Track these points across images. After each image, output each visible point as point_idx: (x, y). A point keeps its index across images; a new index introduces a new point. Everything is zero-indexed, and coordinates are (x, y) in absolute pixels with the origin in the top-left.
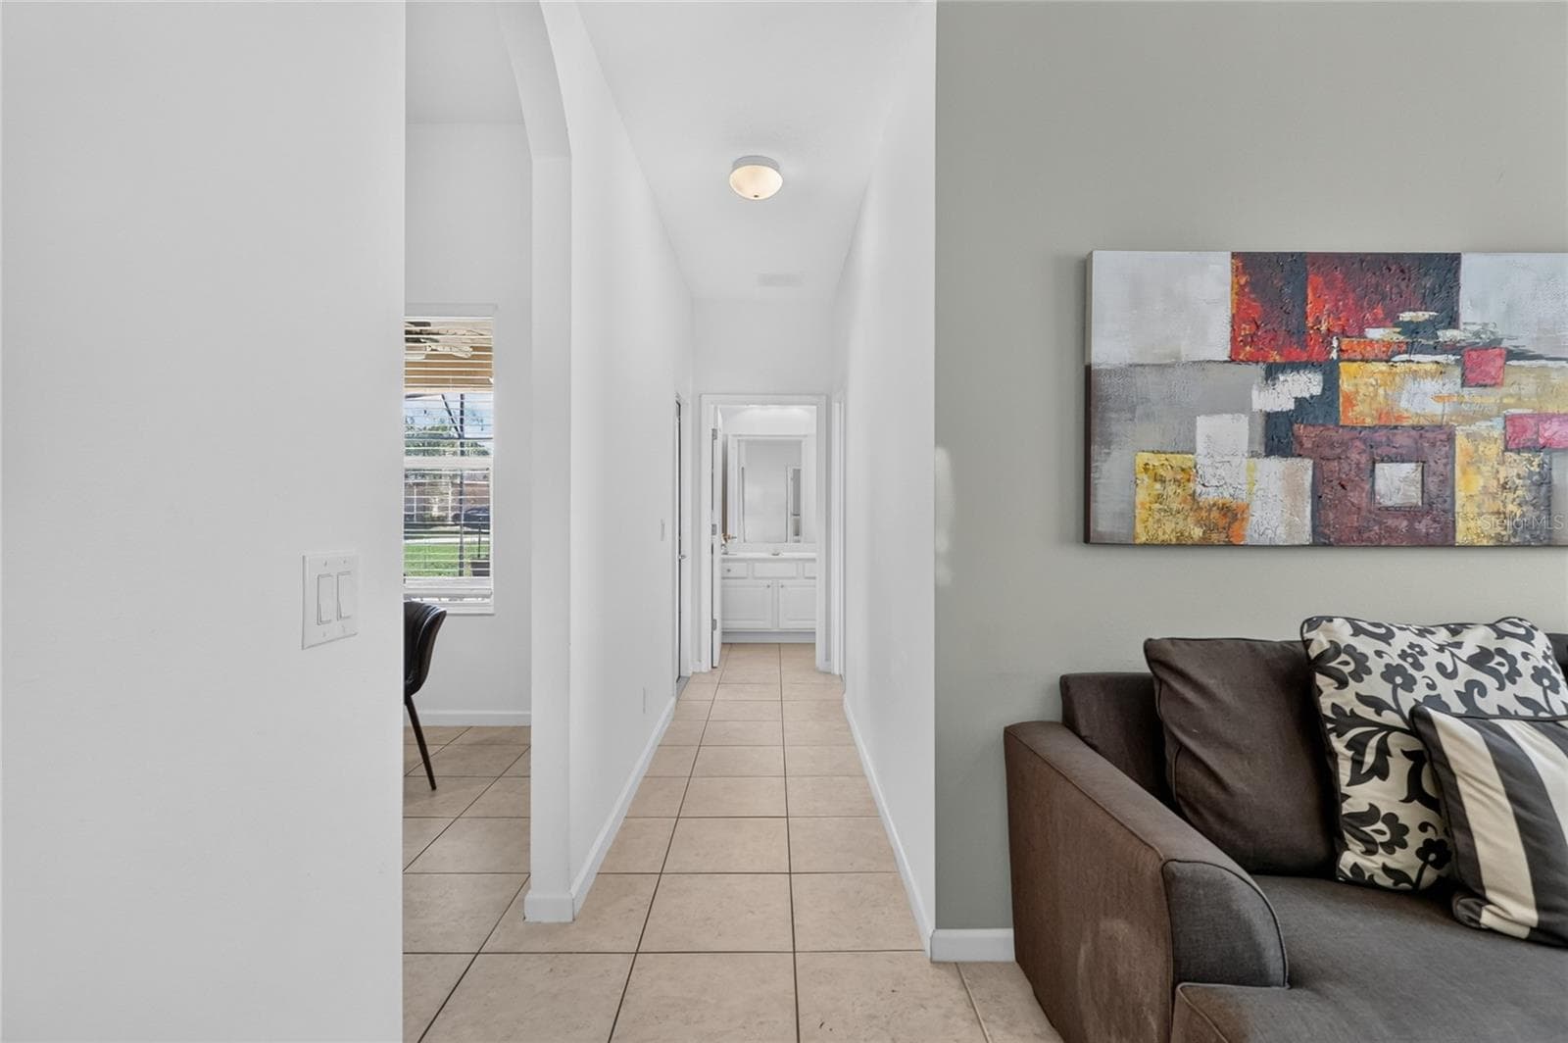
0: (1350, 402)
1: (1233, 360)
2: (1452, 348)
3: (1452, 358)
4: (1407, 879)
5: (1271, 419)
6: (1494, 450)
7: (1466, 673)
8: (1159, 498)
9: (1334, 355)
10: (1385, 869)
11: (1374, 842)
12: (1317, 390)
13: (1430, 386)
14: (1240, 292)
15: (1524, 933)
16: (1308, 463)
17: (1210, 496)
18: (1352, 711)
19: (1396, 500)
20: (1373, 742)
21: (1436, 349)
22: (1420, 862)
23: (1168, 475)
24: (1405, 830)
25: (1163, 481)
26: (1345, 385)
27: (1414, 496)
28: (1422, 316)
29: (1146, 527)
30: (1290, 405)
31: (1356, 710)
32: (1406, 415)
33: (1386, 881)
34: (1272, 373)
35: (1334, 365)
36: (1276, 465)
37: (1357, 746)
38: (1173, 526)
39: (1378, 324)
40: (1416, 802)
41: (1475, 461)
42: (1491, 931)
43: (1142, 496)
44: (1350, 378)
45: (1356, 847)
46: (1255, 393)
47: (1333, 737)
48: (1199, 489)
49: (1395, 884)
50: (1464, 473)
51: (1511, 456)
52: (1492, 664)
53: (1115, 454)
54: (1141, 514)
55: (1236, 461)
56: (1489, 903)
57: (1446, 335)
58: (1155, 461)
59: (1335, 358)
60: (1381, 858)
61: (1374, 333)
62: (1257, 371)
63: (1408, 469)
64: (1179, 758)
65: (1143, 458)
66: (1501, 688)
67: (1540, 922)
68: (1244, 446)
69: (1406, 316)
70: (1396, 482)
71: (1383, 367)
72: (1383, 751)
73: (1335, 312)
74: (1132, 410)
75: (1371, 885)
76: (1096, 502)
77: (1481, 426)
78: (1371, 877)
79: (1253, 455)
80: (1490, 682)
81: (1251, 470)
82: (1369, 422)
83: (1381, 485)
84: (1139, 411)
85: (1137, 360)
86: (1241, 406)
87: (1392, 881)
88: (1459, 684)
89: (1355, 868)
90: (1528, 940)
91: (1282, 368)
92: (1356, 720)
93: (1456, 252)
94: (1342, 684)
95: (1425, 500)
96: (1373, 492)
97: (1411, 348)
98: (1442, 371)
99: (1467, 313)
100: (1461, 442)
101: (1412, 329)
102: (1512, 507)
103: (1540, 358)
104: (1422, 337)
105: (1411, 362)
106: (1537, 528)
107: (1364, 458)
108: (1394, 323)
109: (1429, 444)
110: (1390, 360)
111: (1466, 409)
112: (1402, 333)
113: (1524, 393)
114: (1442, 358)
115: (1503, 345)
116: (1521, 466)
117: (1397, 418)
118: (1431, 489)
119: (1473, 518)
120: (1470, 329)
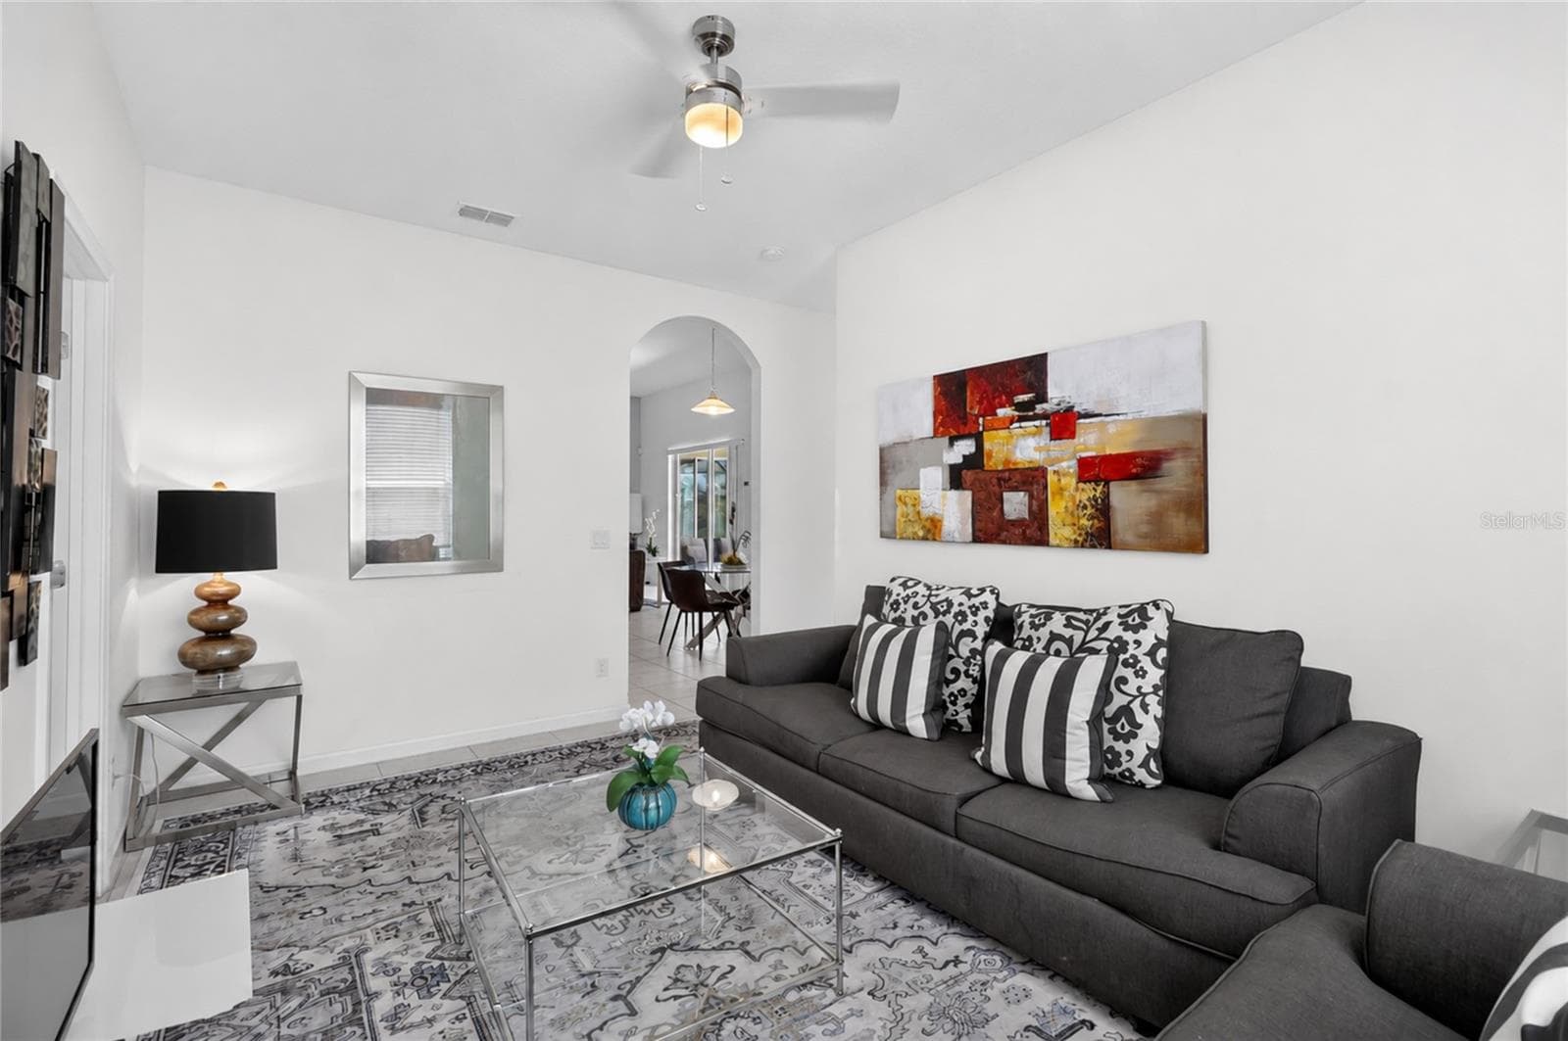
0: (990, 456)
1: (935, 436)
2: (1044, 416)
3: (1044, 422)
5: (952, 468)
6: (1070, 482)
8: (905, 513)
9: (981, 429)
12: (973, 450)
13: (1031, 442)
14: (937, 399)
16: (969, 493)
17: (926, 512)
19: (1013, 516)
21: (1036, 417)
23: (909, 501)
25: (907, 504)
26: (987, 446)
27: (1025, 513)
28: (1027, 397)
29: (900, 529)
30: (960, 460)
32: (1019, 461)
34: (952, 441)
35: (981, 433)
36: (954, 494)
38: (911, 529)
39: (1002, 406)
41: (1060, 489)
43: (898, 512)
44: (993, 442)
46: (945, 454)
48: (921, 509)
50: (1054, 496)
51: (1081, 485)
54: (898, 522)
55: (937, 492)
57: (1040, 408)
58: (903, 493)
61: (1001, 412)
62: (946, 441)
63: (1023, 496)
65: (899, 492)
68: (940, 487)
69: (1018, 398)
71: (1007, 432)
73: (981, 403)
76: (882, 516)
77: (1063, 465)
79: (944, 489)
81: (944, 497)
82: (1000, 468)
83: (1006, 507)
84: (896, 467)
85: (897, 441)
86: (938, 462)
91: (957, 438)
93: (1045, 353)
95: (1031, 516)
96: (1003, 510)
97: (1021, 419)
98: (1038, 430)
99: (1052, 394)
100: (1051, 478)
101: (1020, 407)
102: (1084, 522)
103: (1100, 415)
104: (1026, 412)
105: (1021, 427)
106: (1101, 536)
107: (996, 489)
108: (1012, 404)
109: (1032, 479)
110: (1008, 428)
111: (1053, 454)
112: (1016, 410)
113: (1089, 441)
114: (1037, 423)
115: (1076, 409)
116: (1089, 492)
117: (1014, 464)
118: (1035, 508)
119: (1059, 528)
120: (1055, 401)
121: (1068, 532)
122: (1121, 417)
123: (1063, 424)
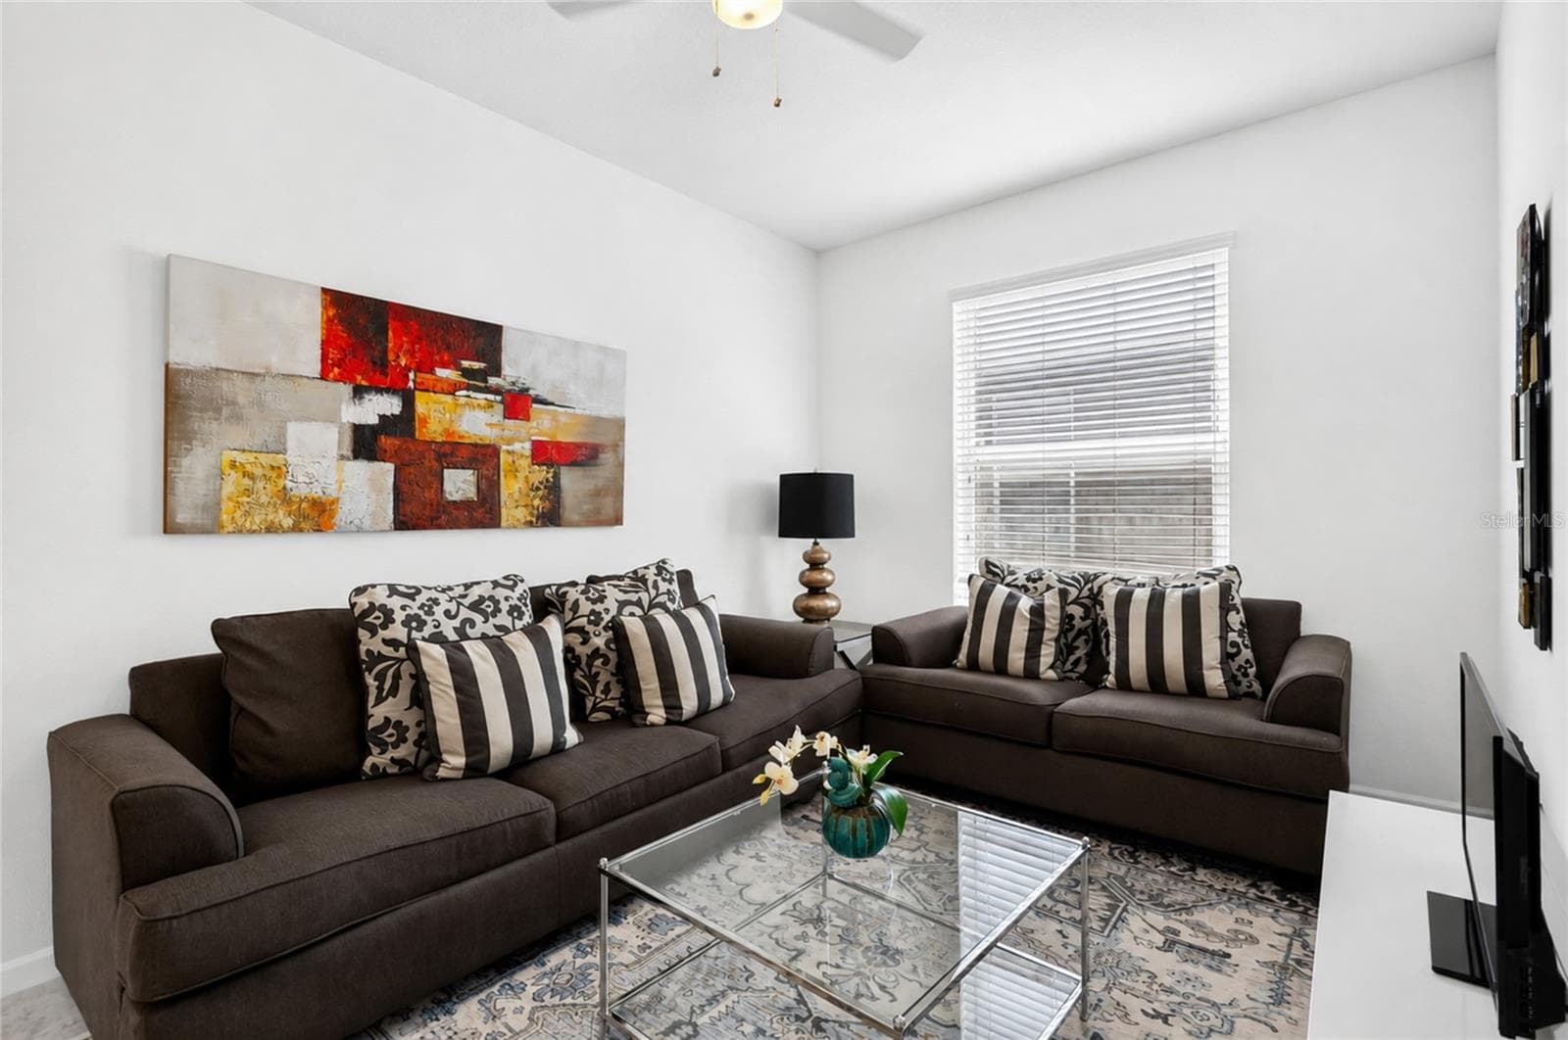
0: (424, 421)
1: (323, 378)
2: (496, 391)
3: (499, 398)
4: (408, 763)
5: (358, 430)
6: (525, 463)
7: (465, 613)
8: (248, 492)
9: (411, 384)
10: (392, 760)
11: (386, 743)
12: (397, 411)
13: (482, 416)
14: (329, 323)
15: (460, 774)
16: (390, 467)
17: (302, 491)
18: (379, 652)
19: (456, 497)
20: (391, 672)
21: (488, 390)
22: (416, 749)
23: (258, 472)
24: (407, 729)
25: (252, 477)
26: (420, 407)
27: (472, 493)
28: (476, 365)
29: (233, 518)
30: (374, 420)
31: (382, 652)
32: (466, 435)
33: (393, 770)
34: (358, 392)
35: (412, 392)
36: (362, 467)
37: (380, 677)
38: (264, 517)
39: (444, 366)
40: (415, 707)
41: (514, 471)
42: (444, 780)
43: (228, 488)
44: (423, 404)
45: (375, 750)
46: (344, 407)
47: (366, 673)
48: (289, 485)
49: (400, 769)
50: (505, 476)
51: (535, 468)
52: (483, 606)
53: (199, 450)
54: (226, 506)
55: (325, 463)
56: (443, 762)
57: (493, 381)
58: (240, 458)
59: (412, 387)
60: (392, 753)
61: (441, 373)
62: (346, 389)
63: (469, 475)
64: (240, 717)
65: (229, 456)
66: (486, 621)
67: (467, 764)
68: (334, 452)
69: (466, 364)
70: (459, 484)
71: (449, 398)
72: (397, 676)
73: (411, 353)
74: (218, 410)
75: (385, 775)
76: (174, 495)
77: (517, 446)
78: (384, 769)
79: (342, 457)
80: (478, 618)
81: (341, 469)
82: (438, 440)
83: (448, 486)
84: (225, 412)
85: (224, 366)
86: (332, 418)
87: (397, 767)
88: (456, 623)
89: (374, 766)
90: (465, 777)
91: (368, 389)
92: (381, 658)
93: (499, 323)
94: (373, 633)
95: (481, 497)
96: (442, 491)
97: (469, 388)
98: (490, 405)
99: (506, 370)
100: (504, 458)
101: (467, 373)
102: (537, 502)
103: (552, 404)
104: (476, 380)
105: (468, 396)
106: (550, 517)
107: (436, 465)
108: (458, 367)
109: (482, 457)
110: (453, 394)
111: (506, 433)
112: (463, 376)
113: (542, 425)
114: (491, 397)
115: (531, 392)
116: (541, 474)
117: (460, 437)
118: (484, 486)
119: (511, 509)
120: (509, 379)
121: (522, 514)
122: (572, 410)
123: (517, 403)
